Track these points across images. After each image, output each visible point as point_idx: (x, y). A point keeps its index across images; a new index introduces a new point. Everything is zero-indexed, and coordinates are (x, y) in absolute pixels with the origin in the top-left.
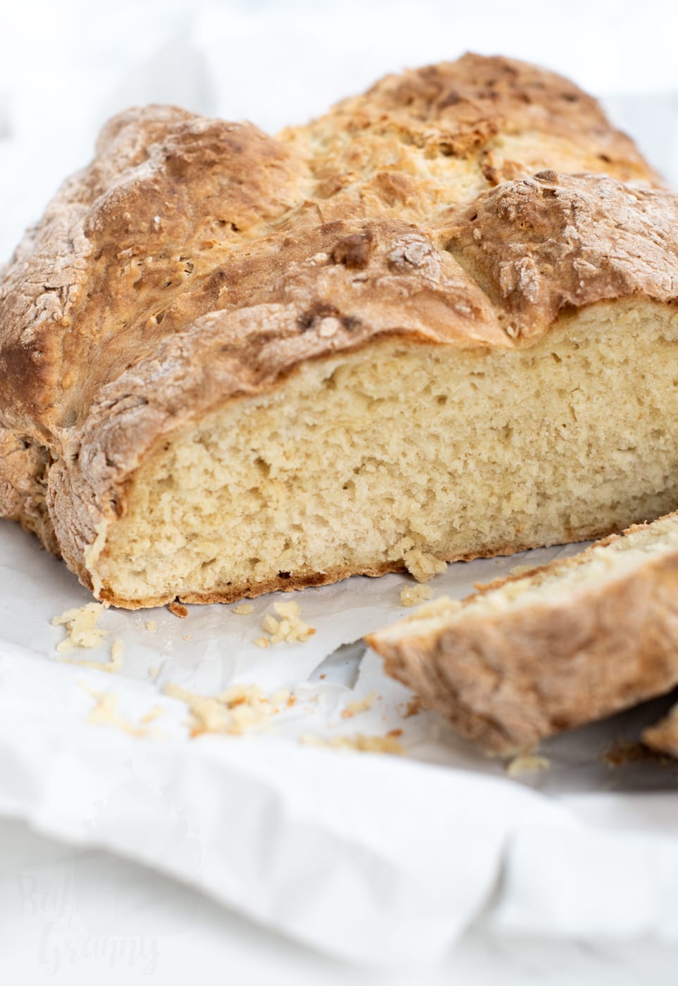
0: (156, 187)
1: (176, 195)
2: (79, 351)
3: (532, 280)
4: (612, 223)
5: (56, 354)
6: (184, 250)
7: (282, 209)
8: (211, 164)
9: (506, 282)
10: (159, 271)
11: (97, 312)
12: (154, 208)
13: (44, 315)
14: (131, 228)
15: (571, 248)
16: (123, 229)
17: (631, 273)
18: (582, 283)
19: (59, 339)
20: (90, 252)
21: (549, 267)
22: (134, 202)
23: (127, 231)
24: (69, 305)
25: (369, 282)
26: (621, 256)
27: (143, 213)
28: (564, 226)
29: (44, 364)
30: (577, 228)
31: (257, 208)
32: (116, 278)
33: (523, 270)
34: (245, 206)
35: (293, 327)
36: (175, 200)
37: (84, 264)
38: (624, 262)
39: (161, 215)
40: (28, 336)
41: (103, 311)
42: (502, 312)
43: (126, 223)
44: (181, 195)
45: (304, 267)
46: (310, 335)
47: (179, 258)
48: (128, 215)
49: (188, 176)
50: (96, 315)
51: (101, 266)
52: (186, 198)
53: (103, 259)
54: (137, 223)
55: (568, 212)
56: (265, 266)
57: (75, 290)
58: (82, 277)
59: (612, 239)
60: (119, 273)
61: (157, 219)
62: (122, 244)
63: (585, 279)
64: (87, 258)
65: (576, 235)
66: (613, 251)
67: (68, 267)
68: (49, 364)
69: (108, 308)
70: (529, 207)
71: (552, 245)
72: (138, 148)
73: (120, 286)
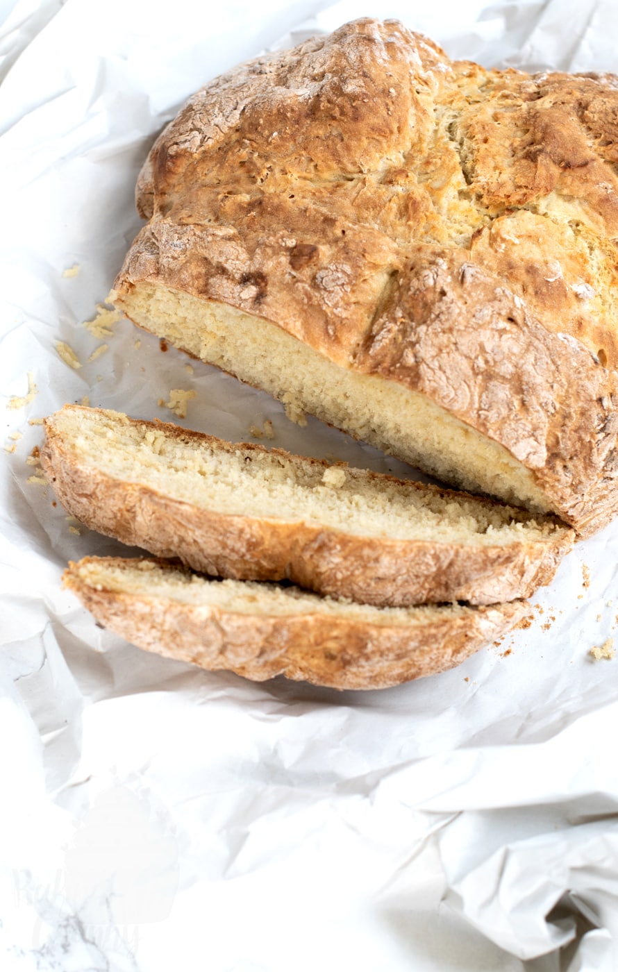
0: (289, 115)
1: (297, 126)
2: (191, 178)
3: (381, 341)
4: (453, 340)
5: (181, 170)
6: (274, 163)
7: (357, 170)
8: (334, 118)
9: (376, 328)
10: (255, 165)
11: (214, 162)
12: (279, 126)
13: (187, 144)
14: (259, 128)
15: (413, 339)
16: (254, 127)
17: (426, 379)
18: (398, 365)
19: (188, 163)
20: (234, 125)
21: (400, 338)
22: (270, 115)
23: (256, 129)
24: (203, 148)
25: (295, 280)
26: (431, 366)
27: (271, 125)
28: (424, 322)
29: (170, 171)
30: (427, 330)
31: (339, 162)
32: (233, 153)
33: (385, 330)
34: (331, 157)
35: (237, 276)
36: (294, 129)
37: (226, 130)
38: (429, 370)
39: (280, 133)
40: (173, 150)
41: (216, 165)
42: (361, 343)
43: (259, 125)
44: (302, 127)
45: (278, 243)
46: (238, 288)
47: (269, 166)
48: (261, 121)
49: (317, 116)
50: (211, 164)
51: (235, 137)
52: (304, 130)
53: (238, 134)
54: (264, 129)
55: (433, 316)
56: (282, 217)
57: (210, 142)
58: (221, 137)
59: (441, 350)
60: (236, 151)
61: (275, 134)
62: (249, 136)
63: (401, 363)
64: (230, 128)
65: (422, 335)
66: (431, 359)
67: (217, 126)
68: (174, 173)
69: (219, 165)
70: (421, 296)
71: (412, 327)
72: (321, 70)
73: (231, 158)
